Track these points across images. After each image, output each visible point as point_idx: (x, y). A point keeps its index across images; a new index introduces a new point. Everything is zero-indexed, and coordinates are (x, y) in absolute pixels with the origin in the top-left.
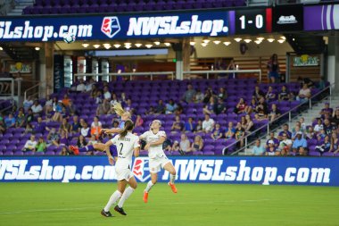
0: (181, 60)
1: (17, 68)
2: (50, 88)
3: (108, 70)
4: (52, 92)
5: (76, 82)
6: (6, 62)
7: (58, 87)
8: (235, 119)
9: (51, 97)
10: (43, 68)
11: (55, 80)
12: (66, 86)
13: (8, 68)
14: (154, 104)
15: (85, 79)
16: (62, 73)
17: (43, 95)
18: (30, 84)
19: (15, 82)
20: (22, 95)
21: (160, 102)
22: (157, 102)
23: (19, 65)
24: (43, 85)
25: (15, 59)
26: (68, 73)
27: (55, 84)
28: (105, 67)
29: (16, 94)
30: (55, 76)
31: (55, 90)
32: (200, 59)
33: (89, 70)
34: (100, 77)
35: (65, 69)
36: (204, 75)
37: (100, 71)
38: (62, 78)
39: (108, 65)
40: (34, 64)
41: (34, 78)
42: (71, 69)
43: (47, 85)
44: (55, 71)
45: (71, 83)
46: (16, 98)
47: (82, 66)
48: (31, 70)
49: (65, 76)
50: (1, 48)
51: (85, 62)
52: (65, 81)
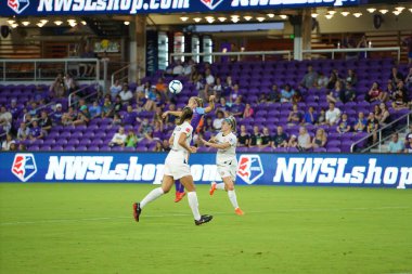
0: (300, 36)
1: (104, 46)
2: (142, 70)
3: (210, 49)
4: (144, 75)
5: (173, 64)
6: (90, 39)
7: (151, 69)
8: (366, 108)
9: (143, 82)
10: (134, 47)
11: (147, 61)
12: (160, 68)
13: (92, 46)
14: (267, 91)
15: (183, 59)
16: (156, 52)
17: (133, 79)
18: (119, 66)
19: (101, 63)
20: (109, 79)
21: (274, 88)
22: (270, 87)
23: (105, 43)
24: (133, 67)
25: (101, 36)
26: (163, 52)
27: (147, 66)
28: (207, 45)
29: (101, 78)
30: (148, 56)
31: (148, 74)
32: (324, 35)
33: (188, 48)
34: (201, 58)
35: (160, 48)
36: (329, 55)
37: (201, 50)
38: (156, 59)
39: (211, 43)
40: (122, 41)
41: (122, 55)
42: (166, 48)
43: (138, 67)
44: (148, 50)
45: (167, 64)
46: (102, 83)
47: (179, 44)
48: (119, 48)
49: (160, 55)
50: (84, 23)
51: (183, 39)
52: (160, 63)
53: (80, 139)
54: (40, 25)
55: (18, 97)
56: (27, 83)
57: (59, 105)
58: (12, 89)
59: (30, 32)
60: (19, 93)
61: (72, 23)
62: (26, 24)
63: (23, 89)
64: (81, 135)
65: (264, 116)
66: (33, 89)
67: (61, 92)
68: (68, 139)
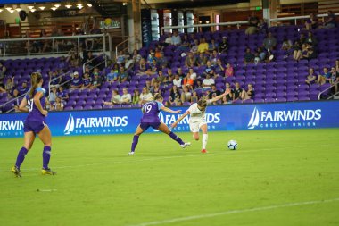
0: (267, 7)
1: (108, 24)
2: (139, 42)
3: (193, 21)
4: (141, 46)
5: (164, 36)
6: (95, 18)
7: (146, 41)
10: (131, 23)
11: (143, 34)
12: (154, 39)
15: (171, 31)
16: (150, 27)
17: (132, 50)
18: (121, 40)
19: (107, 37)
20: (114, 50)
21: (248, 50)
23: (108, 21)
24: (132, 40)
25: (105, 16)
26: (155, 26)
27: (143, 38)
28: (190, 19)
29: (107, 50)
30: (143, 30)
31: (144, 44)
32: (283, 6)
33: (175, 22)
34: (186, 29)
35: (153, 23)
36: (292, 21)
37: (185, 23)
38: (150, 32)
39: (193, 17)
40: (122, 21)
41: (123, 33)
42: (157, 23)
43: (136, 39)
44: (143, 25)
45: (159, 36)
46: (108, 54)
47: (168, 19)
48: (120, 25)
49: (153, 29)
50: (90, 5)
51: (170, 15)
52: (153, 35)
53: (95, 99)
54: (54, 9)
55: (42, 68)
56: (48, 57)
57: (76, 73)
58: (37, 62)
59: (43, 15)
60: (42, 65)
61: (80, 6)
62: (42, 8)
63: (45, 61)
64: (96, 96)
65: (244, 75)
66: (53, 61)
67: (76, 63)
68: (86, 100)
